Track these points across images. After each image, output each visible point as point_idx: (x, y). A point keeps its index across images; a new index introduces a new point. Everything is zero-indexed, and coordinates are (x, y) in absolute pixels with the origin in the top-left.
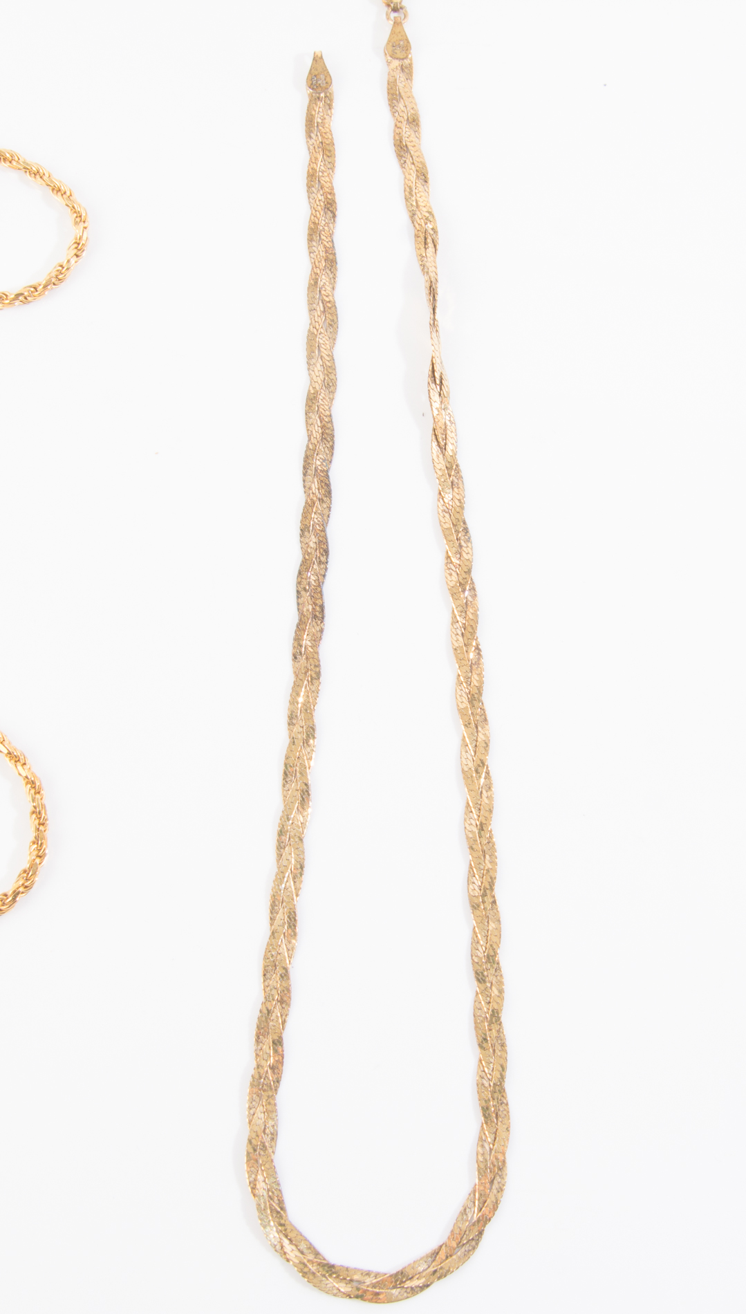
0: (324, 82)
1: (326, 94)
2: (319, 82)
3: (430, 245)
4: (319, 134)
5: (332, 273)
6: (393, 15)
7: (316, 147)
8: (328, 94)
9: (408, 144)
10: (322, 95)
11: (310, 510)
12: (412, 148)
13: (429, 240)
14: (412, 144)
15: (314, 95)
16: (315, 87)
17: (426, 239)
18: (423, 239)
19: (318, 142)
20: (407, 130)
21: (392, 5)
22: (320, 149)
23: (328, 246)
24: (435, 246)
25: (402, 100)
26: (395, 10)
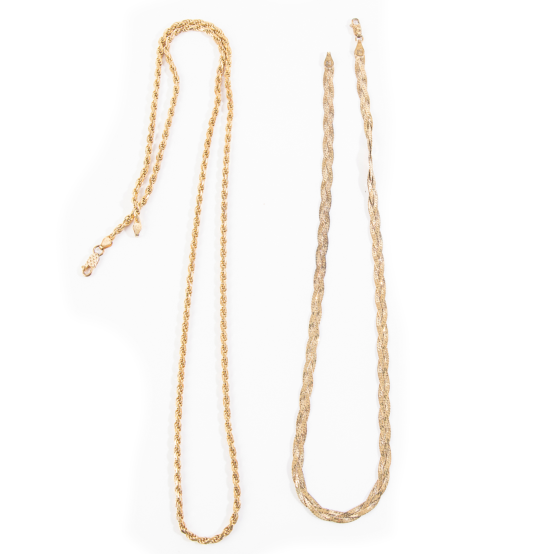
0: (331, 64)
1: (331, 68)
2: (329, 64)
3: (370, 127)
4: (328, 83)
5: (332, 137)
6: (358, 39)
7: (327, 89)
8: (332, 69)
9: (362, 88)
10: (330, 69)
11: (322, 227)
12: (364, 90)
13: (369, 125)
14: (364, 89)
15: (327, 68)
16: (327, 66)
17: (368, 125)
18: (367, 125)
19: (328, 86)
20: (362, 83)
21: (358, 35)
22: (328, 89)
23: (331, 126)
24: (371, 128)
25: (360, 72)
26: (359, 37)
